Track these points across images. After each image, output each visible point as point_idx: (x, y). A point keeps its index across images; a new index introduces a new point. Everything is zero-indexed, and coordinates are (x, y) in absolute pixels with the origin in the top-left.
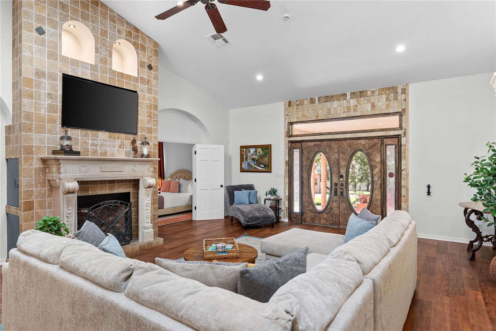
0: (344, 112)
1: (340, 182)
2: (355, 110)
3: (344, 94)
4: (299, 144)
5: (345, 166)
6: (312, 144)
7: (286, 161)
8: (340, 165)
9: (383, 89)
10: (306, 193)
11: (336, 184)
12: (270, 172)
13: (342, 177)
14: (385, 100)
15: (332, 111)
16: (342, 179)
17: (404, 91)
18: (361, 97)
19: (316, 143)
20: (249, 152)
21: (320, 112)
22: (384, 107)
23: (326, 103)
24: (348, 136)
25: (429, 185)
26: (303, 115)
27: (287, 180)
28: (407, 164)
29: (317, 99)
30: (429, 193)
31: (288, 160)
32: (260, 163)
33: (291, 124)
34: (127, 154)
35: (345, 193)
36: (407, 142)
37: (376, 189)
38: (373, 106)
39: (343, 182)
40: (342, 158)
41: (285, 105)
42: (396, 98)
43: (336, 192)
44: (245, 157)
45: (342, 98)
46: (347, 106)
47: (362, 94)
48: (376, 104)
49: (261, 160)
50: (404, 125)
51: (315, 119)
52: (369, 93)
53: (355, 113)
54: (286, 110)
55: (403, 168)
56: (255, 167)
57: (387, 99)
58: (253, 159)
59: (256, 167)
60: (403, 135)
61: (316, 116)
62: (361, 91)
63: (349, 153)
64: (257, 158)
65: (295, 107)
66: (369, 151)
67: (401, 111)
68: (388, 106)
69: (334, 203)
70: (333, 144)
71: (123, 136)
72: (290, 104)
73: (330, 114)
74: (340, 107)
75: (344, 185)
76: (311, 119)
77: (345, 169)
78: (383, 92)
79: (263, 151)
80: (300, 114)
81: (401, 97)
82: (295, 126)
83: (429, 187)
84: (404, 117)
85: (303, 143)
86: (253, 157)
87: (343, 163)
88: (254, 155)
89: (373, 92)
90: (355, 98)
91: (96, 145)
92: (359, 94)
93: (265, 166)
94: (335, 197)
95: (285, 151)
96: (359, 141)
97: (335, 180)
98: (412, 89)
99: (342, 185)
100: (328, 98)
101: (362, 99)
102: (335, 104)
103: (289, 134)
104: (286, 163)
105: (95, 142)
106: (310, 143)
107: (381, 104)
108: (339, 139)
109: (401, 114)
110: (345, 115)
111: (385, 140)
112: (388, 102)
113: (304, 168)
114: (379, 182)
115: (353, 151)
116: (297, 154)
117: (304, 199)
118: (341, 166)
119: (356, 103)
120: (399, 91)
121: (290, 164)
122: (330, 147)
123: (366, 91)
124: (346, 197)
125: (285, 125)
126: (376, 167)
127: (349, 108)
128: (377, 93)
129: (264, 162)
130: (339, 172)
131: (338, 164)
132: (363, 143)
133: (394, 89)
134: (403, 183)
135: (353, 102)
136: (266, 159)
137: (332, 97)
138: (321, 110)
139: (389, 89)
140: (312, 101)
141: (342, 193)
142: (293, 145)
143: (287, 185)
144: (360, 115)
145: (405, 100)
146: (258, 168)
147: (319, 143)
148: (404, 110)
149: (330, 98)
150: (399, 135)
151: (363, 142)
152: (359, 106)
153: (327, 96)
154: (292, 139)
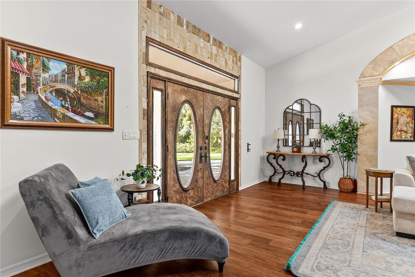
0: (208, 58)
1: (204, 145)
2: (215, 60)
3: (208, 35)
4: (161, 83)
5: (208, 124)
6: (180, 87)
7: (144, 110)
9: (231, 49)
10: (171, 165)
11: (201, 148)
12: (112, 130)
13: (206, 138)
15: (199, 50)
16: (206, 142)
17: (240, 59)
18: (219, 47)
20: (45, 68)
21: (188, 43)
22: (231, 67)
23: (194, 35)
24: (210, 88)
26: (169, 37)
27: (145, 145)
29: (185, 22)
30: (248, 150)
31: (146, 108)
32: (82, 105)
33: (149, 41)
37: (226, 150)
38: (226, 62)
39: (207, 145)
40: (206, 114)
42: (236, 63)
43: (200, 158)
44: (23, 79)
45: (207, 39)
49: (86, 98)
51: (182, 51)
52: (224, 47)
53: (216, 63)
54: (142, 8)
56: (64, 116)
57: (233, 61)
58: (60, 93)
59: (71, 114)
61: (184, 48)
62: (219, 42)
63: (210, 109)
64: (72, 91)
65: (157, 16)
66: (223, 109)
67: (239, 76)
69: (199, 172)
72: (149, 3)
73: (197, 53)
74: (205, 48)
75: (208, 148)
76: (179, 49)
77: (208, 129)
78: (231, 52)
79: (92, 78)
80: (165, 30)
81: (239, 63)
83: (248, 145)
84: (240, 83)
86: (60, 86)
88: (63, 81)
90: (216, 46)
93: (97, 116)
94: (200, 165)
95: (141, 90)
96: (218, 97)
97: (200, 142)
98: (243, 60)
99: (205, 148)
101: (220, 50)
102: (202, 42)
103: (147, 60)
104: (144, 114)
107: (230, 63)
108: (204, 89)
109: (239, 79)
110: (209, 61)
111: (231, 101)
112: (233, 64)
115: (213, 108)
119: (216, 53)
120: (238, 57)
121: (149, 116)
122: (196, 98)
123: (223, 44)
125: (141, 38)
126: (227, 127)
127: (211, 54)
128: (228, 51)
129: (93, 104)
130: (204, 132)
131: (203, 121)
132: (220, 100)
133: (236, 54)
135: (214, 49)
136: (100, 99)
137: (199, 30)
139: (234, 51)
140: (180, 21)
141: (205, 158)
143: (146, 156)
144: (218, 67)
145: (240, 67)
146: (77, 118)
147: (186, 88)
149: (197, 30)
150: (238, 98)
152: (218, 56)
153: (195, 27)
154: (152, 70)
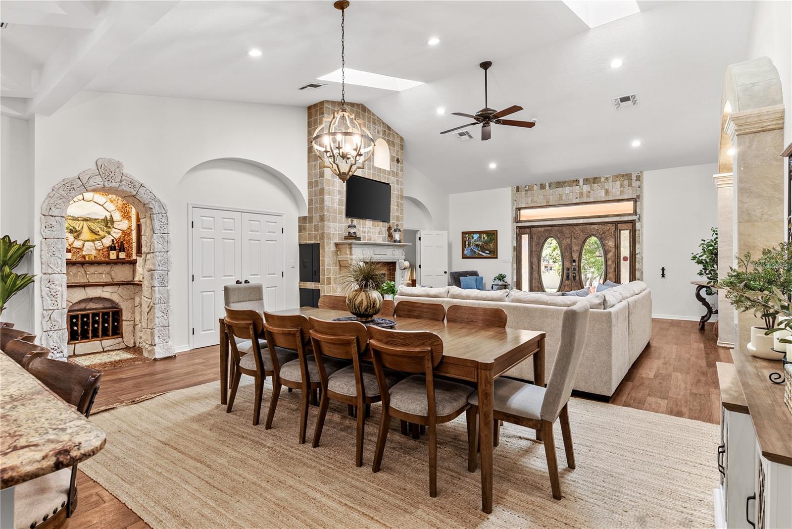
0: (577, 198)
1: (573, 267)
2: (588, 196)
3: (577, 180)
4: (528, 230)
5: (577, 251)
6: (543, 229)
7: (514, 247)
8: (572, 249)
9: (617, 176)
10: (535, 279)
11: (568, 269)
12: (497, 258)
13: (574, 261)
14: (619, 186)
15: (564, 197)
16: (574, 264)
17: (638, 178)
18: (594, 183)
19: (546, 228)
20: (473, 238)
21: (551, 197)
22: (618, 193)
23: (558, 189)
24: (581, 221)
25: (663, 268)
26: (533, 201)
27: (515, 266)
28: (641, 248)
29: (547, 184)
30: (663, 275)
31: (516, 246)
32: (484, 248)
33: (519, 209)
34: (384, 239)
35: (577, 278)
36: (642, 227)
37: (610, 273)
38: (607, 192)
39: (576, 267)
40: (575, 243)
41: (512, 190)
42: (630, 185)
43: (568, 277)
44: (467, 243)
45: (575, 184)
46: (580, 192)
47: (595, 180)
48: (609, 191)
49: (486, 246)
50: (638, 211)
51: (545, 205)
52: (603, 180)
53: (588, 199)
54: (513, 195)
55: (637, 252)
56: (479, 253)
57: (621, 186)
58: (477, 245)
59: (480, 253)
60: (637, 220)
61: (547, 202)
62: (594, 178)
63: (582, 238)
64: (481, 244)
65: (524, 193)
66: (603, 235)
67: (635, 197)
68: (622, 192)
69: (566, 287)
70: (564, 229)
71: (381, 223)
72: (518, 189)
73: (562, 200)
74: (572, 192)
75: (577, 269)
76: (541, 205)
77: (578, 254)
78: (617, 179)
79: (488, 237)
80: (530, 199)
81: (635, 184)
82: (523, 212)
83: (663, 269)
84: (638, 203)
85: (533, 229)
86: (477, 243)
87: (575, 248)
88: (478, 241)
89: (607, 179)
90: (588, 184)
91: (365, 232)
92: (592, 180)
93: (490, 252)
94: (567, 281)
95: (512, 237)
96: (592, 227)
97: (567, 264)
98: (647, 176)
99: (575, 269)
100: (560, 184)
101: (596, 185)
102: (567, 190)
103: (517, 220)
104: (514, 249)
105: (364, 229)
106: (540, 229)
107: (615, 189)
108: (571, 224)
109: (635, 200)
110: (578, 201)
111: (619, 225)
112: (622, 189)
113: (534, 254)
114: (613, 266)
115: (586, 236)
116: (525, 238)
117: (533, 284)
118: (574, 251)
119: (589, 190)
120: (634, 178)
121: (518, 250)
122: (562, 232)
123: (600, 178)
124: (579, 281)
125: (512, 210)
126: (610, 251)
127: (581, 194)
128: (611, 180)
129: (489, 248)
130: (572, 257)
131: (571, 249)
133: (628, 176)
134: (637, 266)
135: (586, 188)
136: (491, 245)
137: (564, 183)
138: (553, 194)
139: (623, 176)
140: (542, 187)
141: (574, 277)
142: (521, 230)
143: (516, 271)
144: (593, 201)
145: (639, 187)
146: (483, 254)
147: (549, 228)
148: (638, 196)
149: (562, 184)
150: (633, 220)
151: (596, 227)
152: (592, 192)
153: (558, 182)
154: (520, 224)
